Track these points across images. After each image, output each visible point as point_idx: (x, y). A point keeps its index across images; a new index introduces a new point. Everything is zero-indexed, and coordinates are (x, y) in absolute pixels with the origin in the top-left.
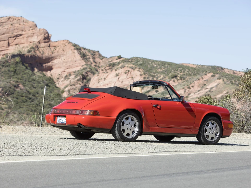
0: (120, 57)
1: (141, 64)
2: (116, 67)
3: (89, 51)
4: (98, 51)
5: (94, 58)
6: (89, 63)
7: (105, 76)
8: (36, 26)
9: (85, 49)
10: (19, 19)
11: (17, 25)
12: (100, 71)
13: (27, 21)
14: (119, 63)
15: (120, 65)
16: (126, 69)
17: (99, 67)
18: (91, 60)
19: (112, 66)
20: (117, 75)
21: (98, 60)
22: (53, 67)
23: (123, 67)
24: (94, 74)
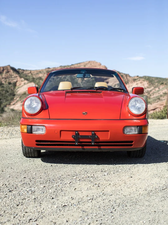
0: (138, 76)
1: (147, 79)
2: (136, 81)
3: (124, 74)
4: (128, 74)
5: (126, 77)
6: (124, 79)
7: (131, 84)
8: (101, 64)
9: (122, 73)
10: (94, 62)
11: (93, 65)
12: (129, 82)
13: (97, 63)
14: (137, 79)
15: (138, 80)
16: (141, 81)
17: (129, 81)
18: (125, 78)
19: (135, 80)
20: (137, 84)
21: (128, 78)
22: (109, 82)
23: (139, 80)
24: (127, 84)
